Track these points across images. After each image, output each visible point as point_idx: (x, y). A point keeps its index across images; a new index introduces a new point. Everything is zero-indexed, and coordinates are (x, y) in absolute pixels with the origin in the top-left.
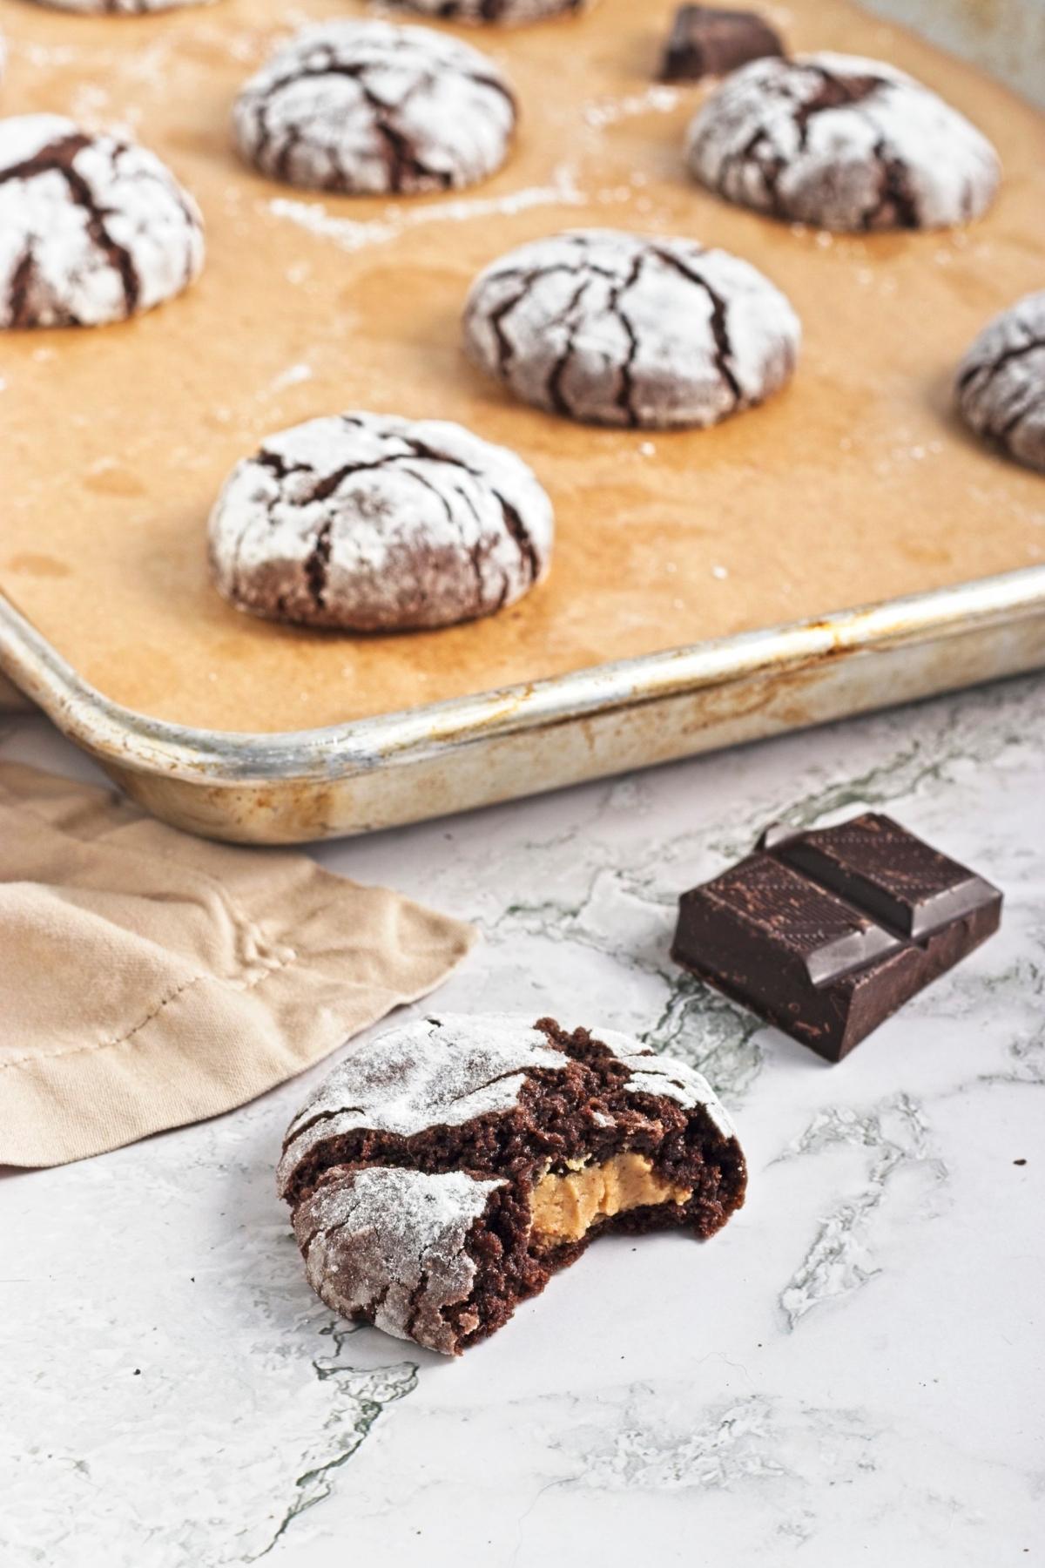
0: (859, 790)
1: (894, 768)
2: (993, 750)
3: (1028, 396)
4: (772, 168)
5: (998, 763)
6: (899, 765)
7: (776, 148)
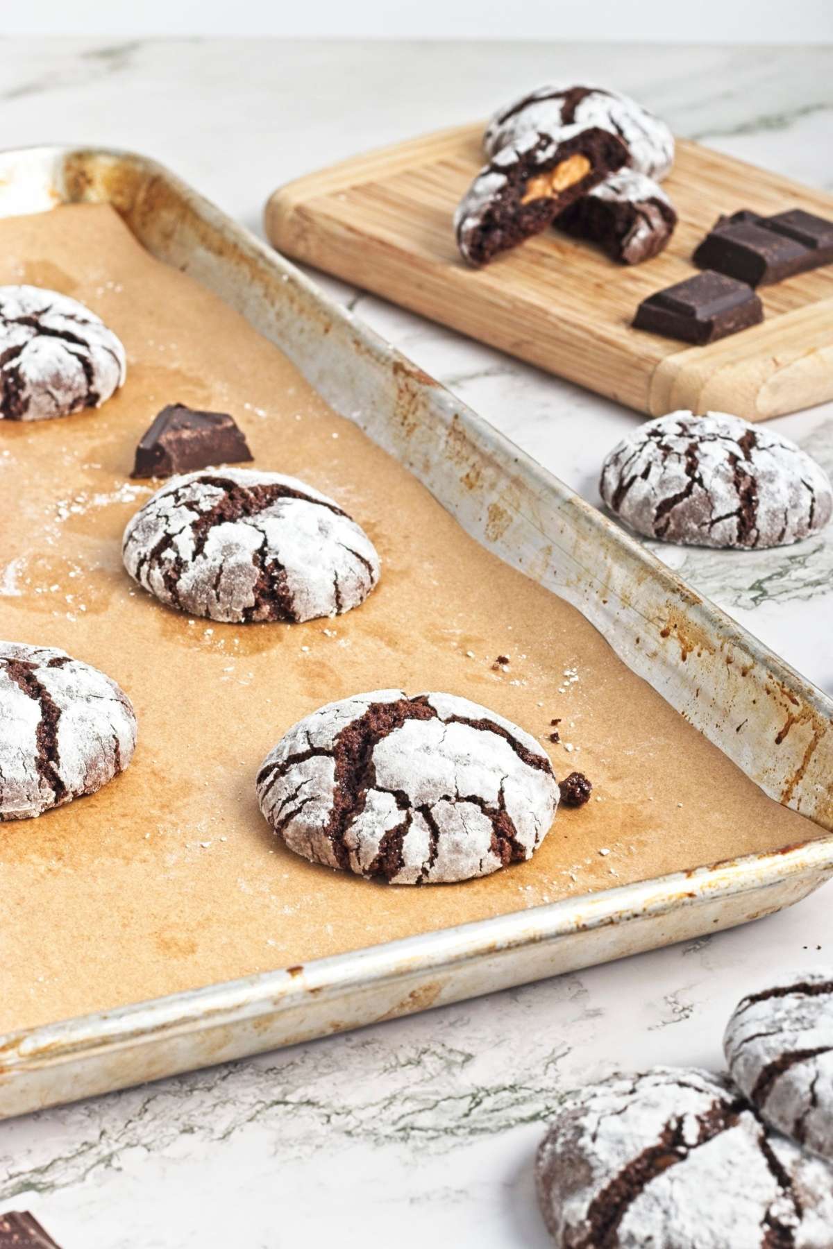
0: (35, 1179)
1: (73, 1157)
2: (166, 1140)
3: (302, 797)
4: (174, 569)
5: (167, 1152)
6: (80, 1153)
7: (178, 552)
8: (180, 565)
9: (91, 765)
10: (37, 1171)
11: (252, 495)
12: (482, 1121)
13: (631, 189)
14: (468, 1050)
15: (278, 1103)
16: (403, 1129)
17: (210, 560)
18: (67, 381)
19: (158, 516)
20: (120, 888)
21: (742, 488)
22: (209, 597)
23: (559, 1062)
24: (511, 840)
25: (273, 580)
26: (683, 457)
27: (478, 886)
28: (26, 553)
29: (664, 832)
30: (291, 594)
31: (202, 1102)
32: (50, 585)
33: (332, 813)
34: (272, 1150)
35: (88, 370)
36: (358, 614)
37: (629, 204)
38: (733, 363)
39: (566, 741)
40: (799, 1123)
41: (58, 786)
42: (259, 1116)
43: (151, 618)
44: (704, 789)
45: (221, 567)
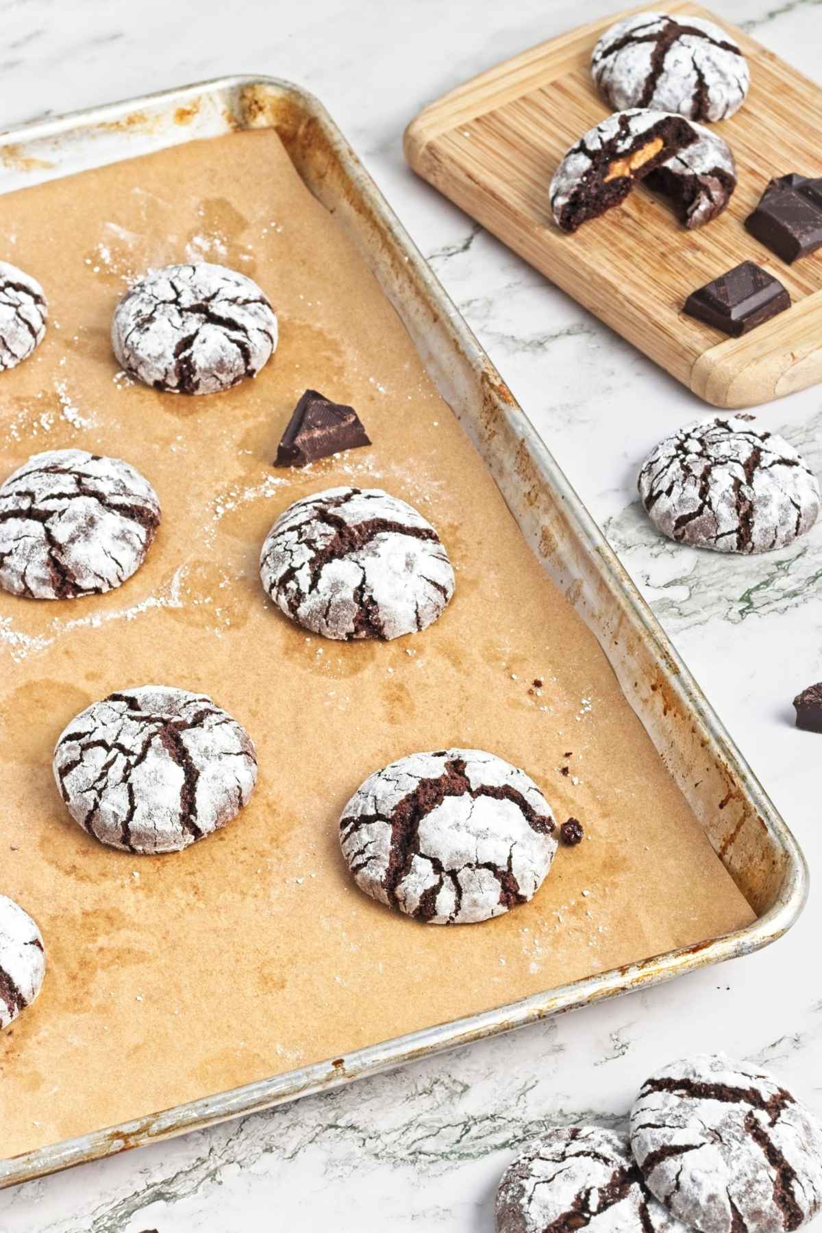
0: (165, 1189)
1: (191, 1171)
2: (253, 1158)
3: (367, 855)
4: (295, 598)
5: (253, 1168)
6: (195, 1168)
7: (298, 584)
8: (300, 596)
9: (221, 812)
10: (167, 1182)
11: (357, 533)
12: (468, 1148)
13: (698, 161)
14: (466, 1081)
15: (331, 1126)
16: (413, 1153)
17: (322, 594)
18: (229, 366)
19: (285, 550)
20: (236, 923)
21: (741, 512)
22: (321, 624)
23: (528, 1094)
24: (516, 894)
25: (369, 612)
26: (698, 481)
27: (491, 926)
28: (189, 559)
29: (631, 875)
30: (382, 623)
31: (280, 1124)
32: (205, 597)
33: (388, 871)
34: (324, 1169)
35: (246, 354)
36: (435, 629)
37: (695, 176)
38: (756, 360)
39: (574, 774)
40: (667, 1198)
41: (196, 832)
42: (317, 1139)
43: (278, 634)
44: (666, 832)
45: (330, 601)
